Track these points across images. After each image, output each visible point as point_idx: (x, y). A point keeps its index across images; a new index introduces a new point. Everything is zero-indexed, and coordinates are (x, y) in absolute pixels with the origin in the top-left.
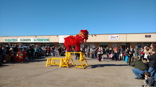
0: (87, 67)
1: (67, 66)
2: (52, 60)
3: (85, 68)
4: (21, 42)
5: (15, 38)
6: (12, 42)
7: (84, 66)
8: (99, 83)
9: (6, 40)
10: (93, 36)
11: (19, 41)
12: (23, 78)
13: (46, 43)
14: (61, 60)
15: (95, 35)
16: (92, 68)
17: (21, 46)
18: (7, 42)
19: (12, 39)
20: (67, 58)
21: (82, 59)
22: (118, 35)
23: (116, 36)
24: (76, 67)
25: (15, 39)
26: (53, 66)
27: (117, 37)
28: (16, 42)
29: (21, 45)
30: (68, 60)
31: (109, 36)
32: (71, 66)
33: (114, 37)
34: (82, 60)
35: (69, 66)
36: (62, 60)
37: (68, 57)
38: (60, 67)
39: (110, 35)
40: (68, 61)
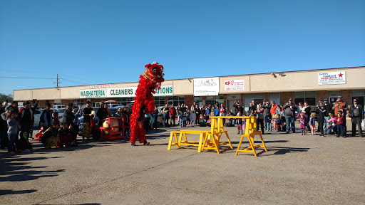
0: (264, 151)
1: (216, 149)
2: (181, 134)
3: (260, 153)
4: (113, 96)
5: (100, 88)
6: (94, 96)
7: (256, 148)
8: (296, 191)
9: (82, 93)
10: (275, 77)
11: (108, 95)
12: (121, 175)
13: (166, 97)
14: (201, 135)
15: (282, 74)
16: (277, 153)
17: (113, 106)
18: (85, 97)
19: (93, 90)
20: (216, 130)
21: (250, 132)
22: (343, 72)
23: (337, 73)
24: (237, 150)
25: (100, 90)
26: (183, 148)
27: (341, 75)
28: (102, 97)
29: (112, 103)
30: (217, 135)
31: (320, 75)
32: (224, 149)
33: (331, 77)
34: (252, 135)
35: (219, 149)
36: (204, 135)
37: (217, 128)
38: (199, 151)
39: (322, 72)
40: (217, 138)
